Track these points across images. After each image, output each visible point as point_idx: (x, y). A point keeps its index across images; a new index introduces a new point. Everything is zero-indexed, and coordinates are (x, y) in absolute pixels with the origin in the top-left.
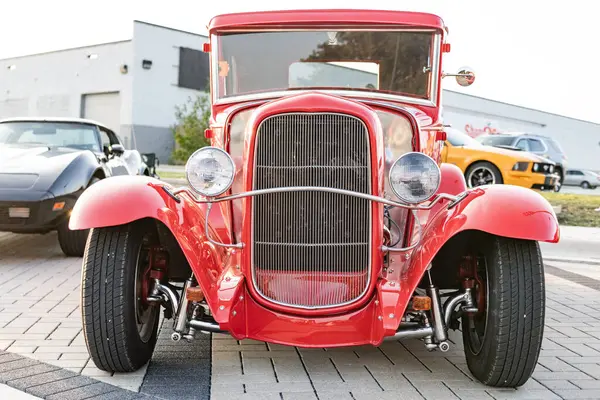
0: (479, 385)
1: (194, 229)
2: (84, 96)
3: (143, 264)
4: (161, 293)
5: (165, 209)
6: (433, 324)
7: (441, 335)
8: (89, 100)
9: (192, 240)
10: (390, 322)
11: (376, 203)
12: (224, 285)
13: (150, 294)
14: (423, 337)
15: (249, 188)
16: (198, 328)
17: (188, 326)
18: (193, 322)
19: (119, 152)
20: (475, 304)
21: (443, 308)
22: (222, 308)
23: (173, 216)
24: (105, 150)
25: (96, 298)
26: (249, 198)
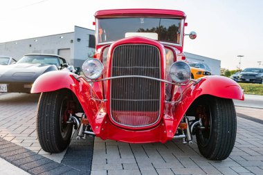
0: (205, 159)
1: (87, 93)
2: (59, 50)
3: (64, 108)
4: (72, 119)
5: (73, 85)
6: (186, 133)
7: (190, 138)
8: (61, 52)
9: (85, 97)
10: (170, 134)
11: (163, 83)
12: (98, 116)
13: (68, 120)
14: (182, 139)
15: (109, 76)
16: (87, 134)
17: (83, 133)
18: (86, 132)
19: (66, 66)
20: (203, 125)
21: (190, 126)
22: (97, 127)
23: (77, 88)
24: (61, 65)
25: (42, 122)
26: (109, 80)
